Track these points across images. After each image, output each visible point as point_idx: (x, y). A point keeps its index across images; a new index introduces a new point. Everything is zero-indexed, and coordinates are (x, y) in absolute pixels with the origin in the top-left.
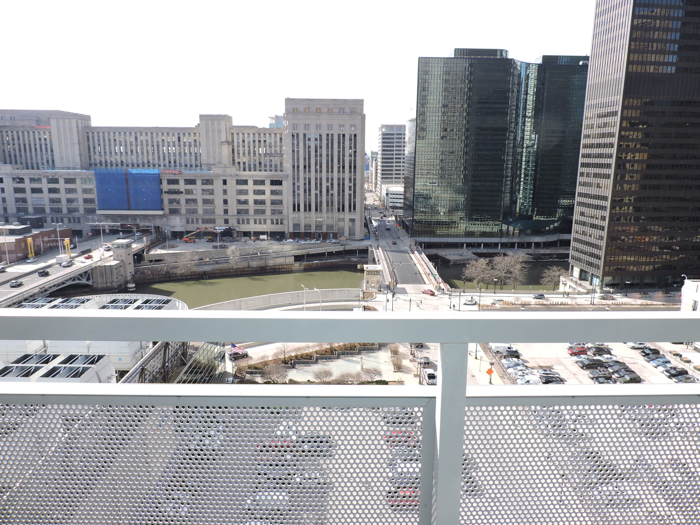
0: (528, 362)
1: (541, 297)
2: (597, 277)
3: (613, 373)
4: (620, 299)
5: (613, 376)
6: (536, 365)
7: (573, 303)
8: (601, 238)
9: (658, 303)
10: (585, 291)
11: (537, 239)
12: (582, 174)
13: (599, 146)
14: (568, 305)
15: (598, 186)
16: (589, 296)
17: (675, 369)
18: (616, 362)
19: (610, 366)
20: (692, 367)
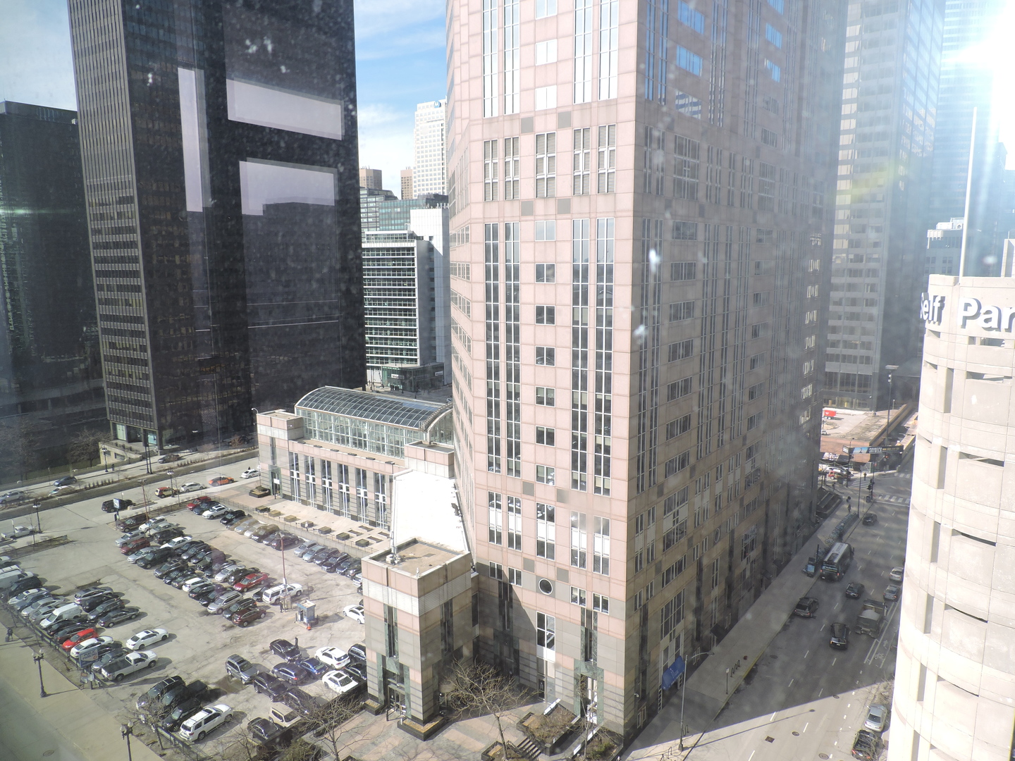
0: (56, 588)
1: (70, 480)
2: (153, 433)
3: (189, 559)
4: (188, 456)
5: (190, 564)
6: (73, 588)
7: (121, 477)
8: (146, 377)
9: (236, 450)
10: (139, 456)
11: (55, 393)
12: (100, 288)
13: (117, 245)
14: (113, 482)
15: (127, 303)
16: (144, 462)
17: (264, 528)
18: (192, 543)
19: (184, 552)
20: (282, 520)
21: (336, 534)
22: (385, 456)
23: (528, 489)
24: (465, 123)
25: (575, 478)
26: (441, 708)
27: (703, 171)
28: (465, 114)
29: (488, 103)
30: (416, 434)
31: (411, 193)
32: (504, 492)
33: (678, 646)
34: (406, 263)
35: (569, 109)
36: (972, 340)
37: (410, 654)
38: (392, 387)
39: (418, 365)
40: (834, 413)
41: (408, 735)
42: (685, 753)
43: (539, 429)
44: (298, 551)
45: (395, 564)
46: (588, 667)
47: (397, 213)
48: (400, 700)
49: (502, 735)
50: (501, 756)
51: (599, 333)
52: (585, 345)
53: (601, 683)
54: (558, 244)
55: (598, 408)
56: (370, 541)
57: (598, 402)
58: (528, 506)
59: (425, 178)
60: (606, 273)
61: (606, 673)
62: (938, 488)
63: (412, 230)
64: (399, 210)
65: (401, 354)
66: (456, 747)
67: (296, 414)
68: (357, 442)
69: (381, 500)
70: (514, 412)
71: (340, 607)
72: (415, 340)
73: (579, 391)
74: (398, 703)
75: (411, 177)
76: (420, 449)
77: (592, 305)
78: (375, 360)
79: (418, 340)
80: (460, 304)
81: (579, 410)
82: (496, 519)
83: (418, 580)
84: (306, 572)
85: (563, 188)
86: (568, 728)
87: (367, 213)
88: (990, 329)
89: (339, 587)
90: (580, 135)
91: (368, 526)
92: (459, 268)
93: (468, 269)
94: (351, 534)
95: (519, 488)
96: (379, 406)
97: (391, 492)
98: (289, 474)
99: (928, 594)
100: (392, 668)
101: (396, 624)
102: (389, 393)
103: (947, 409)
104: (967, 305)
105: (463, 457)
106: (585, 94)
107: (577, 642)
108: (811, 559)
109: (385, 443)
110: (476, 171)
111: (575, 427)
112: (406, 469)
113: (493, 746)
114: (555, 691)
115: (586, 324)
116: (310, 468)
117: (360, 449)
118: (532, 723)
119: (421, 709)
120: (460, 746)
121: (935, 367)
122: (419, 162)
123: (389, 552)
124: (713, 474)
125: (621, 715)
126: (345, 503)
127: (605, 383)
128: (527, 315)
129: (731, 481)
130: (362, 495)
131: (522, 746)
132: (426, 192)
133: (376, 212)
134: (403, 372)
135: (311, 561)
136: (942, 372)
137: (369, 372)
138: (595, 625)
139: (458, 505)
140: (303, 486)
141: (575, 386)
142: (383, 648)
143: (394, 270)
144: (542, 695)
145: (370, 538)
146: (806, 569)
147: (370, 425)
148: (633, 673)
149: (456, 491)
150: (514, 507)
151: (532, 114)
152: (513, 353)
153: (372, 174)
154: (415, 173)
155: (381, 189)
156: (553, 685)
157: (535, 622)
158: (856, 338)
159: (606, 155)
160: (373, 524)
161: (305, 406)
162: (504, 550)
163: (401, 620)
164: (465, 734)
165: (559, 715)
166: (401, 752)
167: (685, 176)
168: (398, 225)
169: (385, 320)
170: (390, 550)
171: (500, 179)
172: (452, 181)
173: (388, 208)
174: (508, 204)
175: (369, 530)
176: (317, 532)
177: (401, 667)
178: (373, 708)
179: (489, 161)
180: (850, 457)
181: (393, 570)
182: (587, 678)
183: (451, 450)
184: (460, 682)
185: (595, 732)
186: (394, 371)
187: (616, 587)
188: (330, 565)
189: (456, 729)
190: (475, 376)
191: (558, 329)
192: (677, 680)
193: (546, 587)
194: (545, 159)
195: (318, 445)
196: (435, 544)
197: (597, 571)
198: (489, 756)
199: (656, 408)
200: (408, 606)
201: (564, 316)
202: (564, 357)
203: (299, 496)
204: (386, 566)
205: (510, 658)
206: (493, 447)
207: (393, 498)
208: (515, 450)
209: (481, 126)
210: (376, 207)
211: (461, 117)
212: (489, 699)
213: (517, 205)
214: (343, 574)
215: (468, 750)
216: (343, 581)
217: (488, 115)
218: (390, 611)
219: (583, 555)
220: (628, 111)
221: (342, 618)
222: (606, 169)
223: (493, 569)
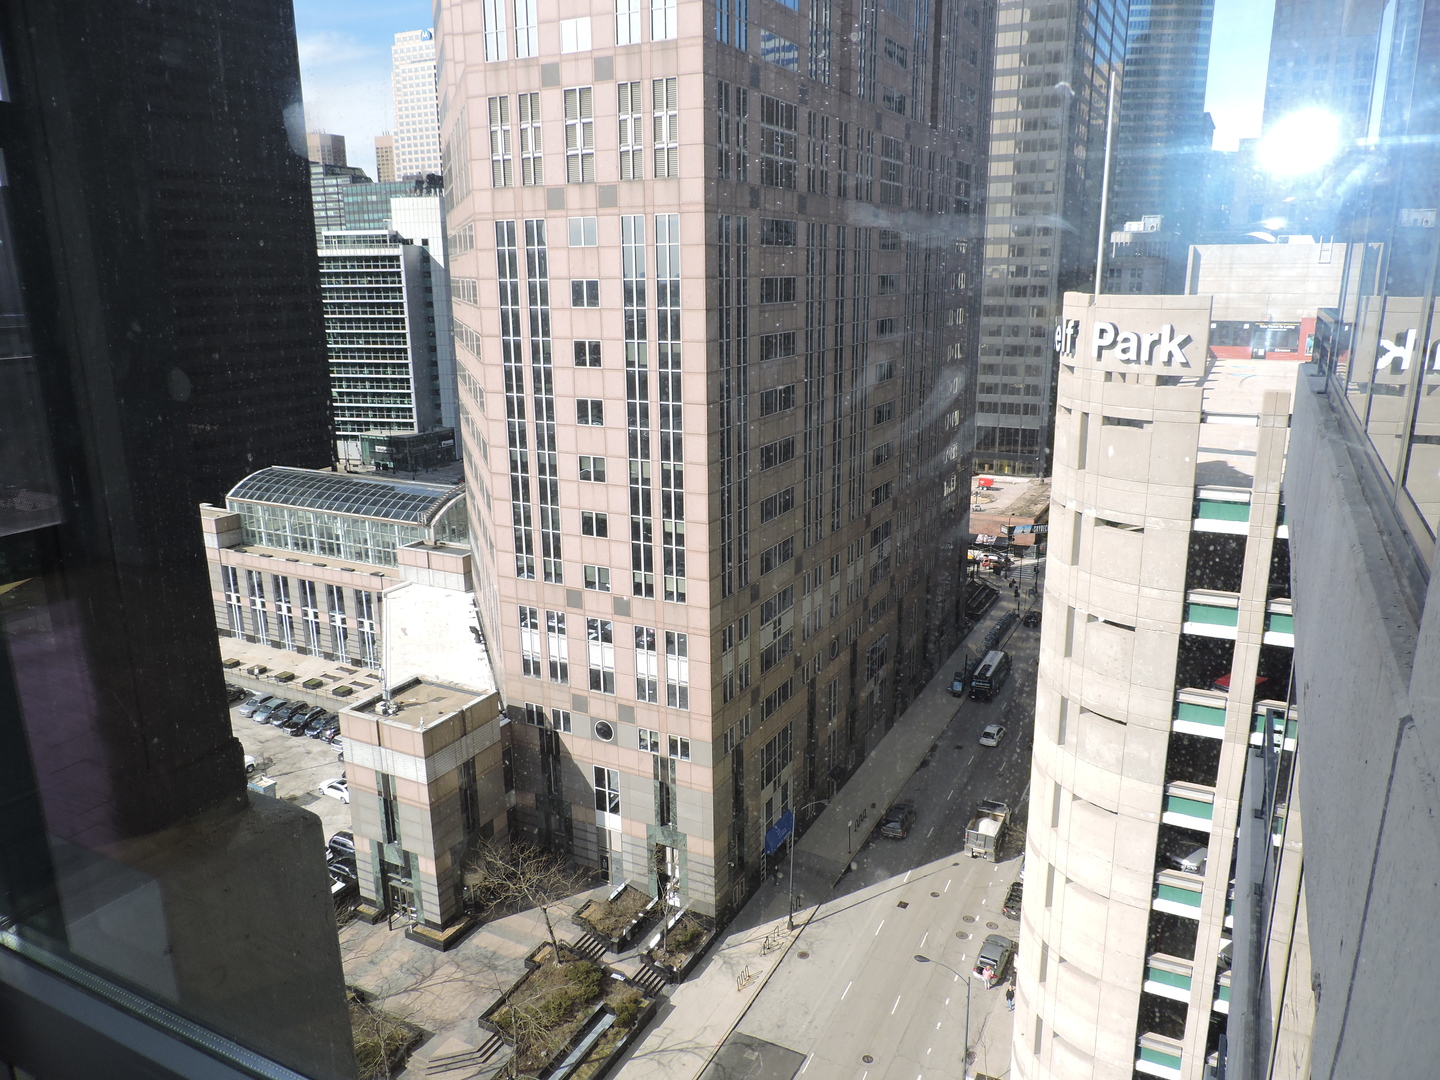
21: (301, 681)
22: (371, 565)
23: (574, 599)
24: (460, 68)
25: (637, 580)
26: (466, 906)
27: (802, 147)
28: (459, 56)
29: (491, 39)
30: (414, 532)
31: (393, 172)
32: (541, 605)
33: (785, 797)
34: (389, 279)
35: (610, 53)
36: (1109, 375)
37: (418, 835)
38: (377, 465)
39: (416, 431)
40: (992, 481)
41: (420, 946)
42: (796, 932)
43: (585, 515)
44: (246, 709)
45: (389, 715)
46: (665, 833)
47: (372, 202)
48: (407, 900)
49: (551, 932)
50: (550, 960)
51: (663, 379)
52: (644, 395)
53: (684, 852)
54: (602, 251)
55: (666, 482)
56: (354, 687)
57: (666, 474)
58: (576, 623)
59: (413, 149)
60: (670, 292)
61: (690, 840)
62: (1072, 565)
63: (395, 229)
64: (374, 198)
65: (389, 417)
66: (489, 955)
67: (228, 509)
68: (327, 546)
69: (367, 628)
70: (550, 493)
71: (315, 783)
72: (409, 395)
73: (639, 460)
74: (405, 906)
75: (391, 147)
76: (422, 553)
77: (652, 338)
78: (349, 427)
79: (413, 396)
80: (467, 341)
81: (640, 486)
82: (532, 643)
83: (424, 733)
84: (260, 738)
85: (605, 169)
86: (641, 915)
87: (325, 202)
88: (1128, 361)
89: (310, 756)
90: (627, 92)
91: (350, 666)
92: (463, 287)
93: (474, 288)
94: (324, 680)
95: (561, 598)
96: (356, 493)
97: (380, 616)
98: (224, 598)
99: (1062, 697)
100: (393, 858)
101: (395, 798)
102: (374, 473)
103: (1082, 465)
104: (1102, 332)
105: (482, 560)
106: (631, 31)
107: (649, 801)
108: (957, 674)
109: (369, 546)
110: (479, 142)
111: (634, 510)
112: (402, 582)
113: (539, 949)
114: (623, 870)
115: (645, 366)
116: (257, 589)
117: (331, 557)
118: (594, 914)
119: (437, 910)
120: (494, 953)
121: (1069, 411)
122: (401, 124)
123: (379, 699)
124: (826, 567)
125: (712, 891)
126: (313, 637)
127: (673, 448)
128: (562, 355)
129: (850, 577)
130: (338, 623)
131: (579, 945)
132: (415, 172)
133: (339, 201)
134: (391, 442)
135: (267, 721)
136: (1076, 417)
137: (340, 444)
138: (673, 776)
139: (479, 629)
140: (247, 615)
141: (633, 453)
142: (378, 832)
143: (370, 290)
144: (605, 876)
145: (354, 683)
146: (952, 687)
147: (344, 520)
148: (725, 836)
149: (477, 609)
150: (557, 625)
151: (556, 59)
152: (545, 409)
153: (329, 143)
154: (397, 141)
155: (344, 166)
156: (620, 862)
157: (591, 780)
158: (1019, 381)
159: (665, 122)
160: (357, 663)
161: (242, 497)
162: (545, 685)
163: (401, 791)
164: (501, 936)
165: (629, 900)
166: (413, 970)
167: (777, 154)
168: (374, 221)
169: (361, 365)
170: (381, 696)
171: (514, 156)
172: (445, 157)
173: (357, 195)
174: (527, 193)
175: (351, 672)
176: (273, 681)
177: (406, 856)
178: (370, 915)
179: (496, 128)
180: (1011, 538)
181: (386, 722)
182: (664, 847)
183: (465, 551)
184: (490, 866)
185: (677, 917)
186: (380, 442)
187: (698, 724)
188: (295, 725)
189: (489, 931)
190: (491, 443)
191: (607, 373)
192: (785, 841)
193: (605, 731)
194: (578, 126)
195: (266, 553)
196: (445, 683)
197: (672, 705)
198: (534, 962)
199: (745, 481)
200: (411, 772)
201: (613, 354)
202: (616, 412)
203: (243, 629)
204: (375, 719)
205: (560, 831)
206: (523, 544)
207: (384, 623)
208: (553, 547)
209: (482, 74)
210: (338, 193)
211: (454, 60)
212: (531, 886)
213: (540, 194)
214: (316, 737)
215: (506, 957)
216: (317, 746)
217: (492, 58)
218: (385, 780)
219: (653, 685)
220: (693, 58)
221: (317, 798)
222: (664, 142)
223: (530, 712)
